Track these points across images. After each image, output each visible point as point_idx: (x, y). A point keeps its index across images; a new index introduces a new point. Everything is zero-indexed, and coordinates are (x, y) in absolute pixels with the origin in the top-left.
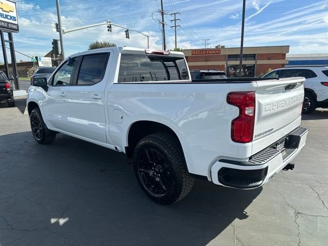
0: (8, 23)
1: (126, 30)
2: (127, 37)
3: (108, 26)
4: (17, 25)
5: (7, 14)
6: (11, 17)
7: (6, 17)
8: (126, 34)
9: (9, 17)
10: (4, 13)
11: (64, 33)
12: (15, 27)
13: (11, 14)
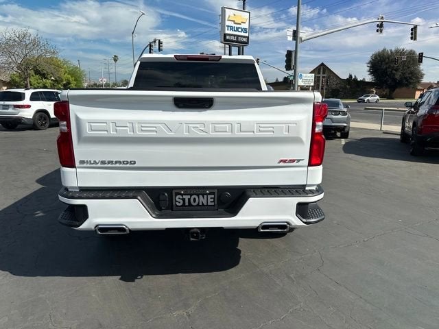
0: (238, 36)
1: (413, 27)
2: (412, 38)
3: (378, 26)
4: (248, 38)
5: (238, 26)
6: (242, 29)
7: (237, 30)
8: (412, 34)
9: (240, 30)
10: (236, 26)
11: (302, 41)
12: (245, 40)
13: (243, 26)
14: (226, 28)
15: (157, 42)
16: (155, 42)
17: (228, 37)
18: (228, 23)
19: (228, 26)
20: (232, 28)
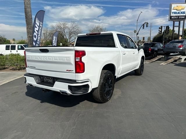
0: (178, 16)
5: (180, 11)
6: (182, 12)
10: (178, 11)
12: (183, 17)
14: (172, 13)
15: (146, 23)
16: (145, 23)
17: (172, 18)
18: (173, 11)
19: (173, 12)
20: (175, 13)
